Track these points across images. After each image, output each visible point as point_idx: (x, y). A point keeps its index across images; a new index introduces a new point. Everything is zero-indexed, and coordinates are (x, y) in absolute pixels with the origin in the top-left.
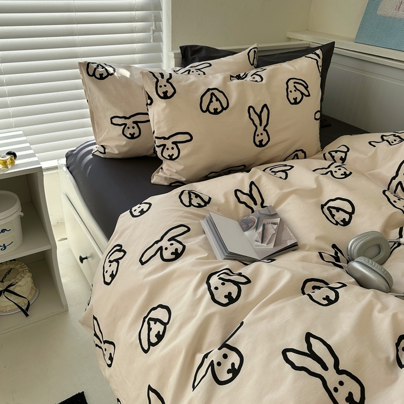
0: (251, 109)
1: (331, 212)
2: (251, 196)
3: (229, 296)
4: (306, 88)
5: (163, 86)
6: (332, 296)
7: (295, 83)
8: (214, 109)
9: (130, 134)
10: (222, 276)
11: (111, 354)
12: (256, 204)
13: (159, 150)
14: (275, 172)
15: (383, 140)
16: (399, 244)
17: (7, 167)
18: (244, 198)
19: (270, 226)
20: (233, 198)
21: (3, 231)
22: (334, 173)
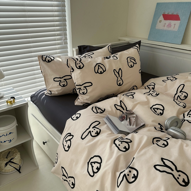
0: (115, 71)
1: (155, 110)
2: (121, 106)
3: (125, 148)
4: (135, 60)
5: (78, 64)
6: (166, 143)
7: (130, 59)
8: (100, 72)
9: (63, 85)
10: (120, 140)
11: (72, 182)
12: (124, 110)
13: (78, 91)
14: (128, 96)
15: (168, 79)
16: (184, 120)
17: (12, 104)
18: (119, 108)
19: (132, 118)
20: (114, 108)
21: (10, 133)
22: (152, 94)
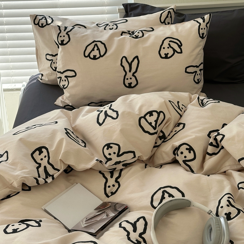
0: (124, 58)
5: (62, 36)
9: (55, 67)
